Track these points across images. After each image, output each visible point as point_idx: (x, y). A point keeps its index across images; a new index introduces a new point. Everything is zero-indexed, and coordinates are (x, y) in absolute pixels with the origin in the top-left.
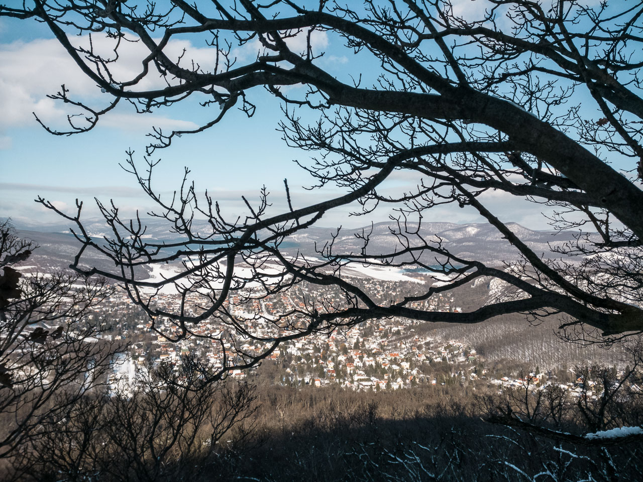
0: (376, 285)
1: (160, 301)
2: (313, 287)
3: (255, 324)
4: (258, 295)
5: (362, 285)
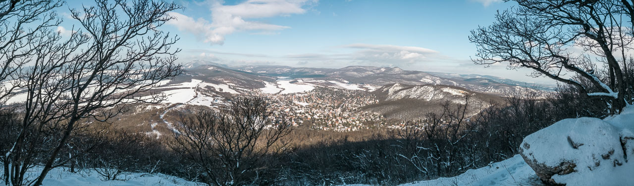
2: (323, 92)
3: (302, 107)
4: (303, 95)
5: (342, 92)
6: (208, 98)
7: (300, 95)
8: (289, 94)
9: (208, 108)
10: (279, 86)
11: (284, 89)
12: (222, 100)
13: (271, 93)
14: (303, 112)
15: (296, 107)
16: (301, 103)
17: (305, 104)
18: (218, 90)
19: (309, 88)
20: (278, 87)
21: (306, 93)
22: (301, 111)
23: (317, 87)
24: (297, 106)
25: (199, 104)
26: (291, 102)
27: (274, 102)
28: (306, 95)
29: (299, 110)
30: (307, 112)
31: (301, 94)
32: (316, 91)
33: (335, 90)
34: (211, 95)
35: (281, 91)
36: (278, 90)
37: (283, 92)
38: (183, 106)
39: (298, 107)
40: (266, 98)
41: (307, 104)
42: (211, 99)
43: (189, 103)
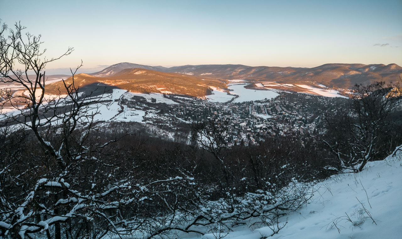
0: (323, 99)
1: (217, 106)
2: (291, 101)
3: (262, 120)
4: (263, 104)
5: (317, 100)
6: (137, 112)
7: (259, 104)
8: (244, 103)
9: (139, 124)
10: (231, 92)
11: (237, 96)
12: (157, 114)
13: (220, 102)
14: (264, 127)
15: (255, 121)
16: (261, 116)
17: (266, 117)
18: (150, 101)
19: (272, 94)
20: (229, 94)
21: (268, 101)
22: (261, 125)
23: (282, 93)
24: (256, 119)
25: (127, 121)
26: (247, 113)
27: (225, 114)
28: (268, 104)
29: (259, 124)
30: (270, 128)
31: (261, 103)
32: (281, 99)
33: (307, 97)
34: (142, 108)
35: (233, 99)
36: (230, 98)
37: (237, 101)
38: (106, 124)
39: (258, 121)
40: (215, 109)
41: (270, 117)
42: (142, 113)
43: (113, 120)
